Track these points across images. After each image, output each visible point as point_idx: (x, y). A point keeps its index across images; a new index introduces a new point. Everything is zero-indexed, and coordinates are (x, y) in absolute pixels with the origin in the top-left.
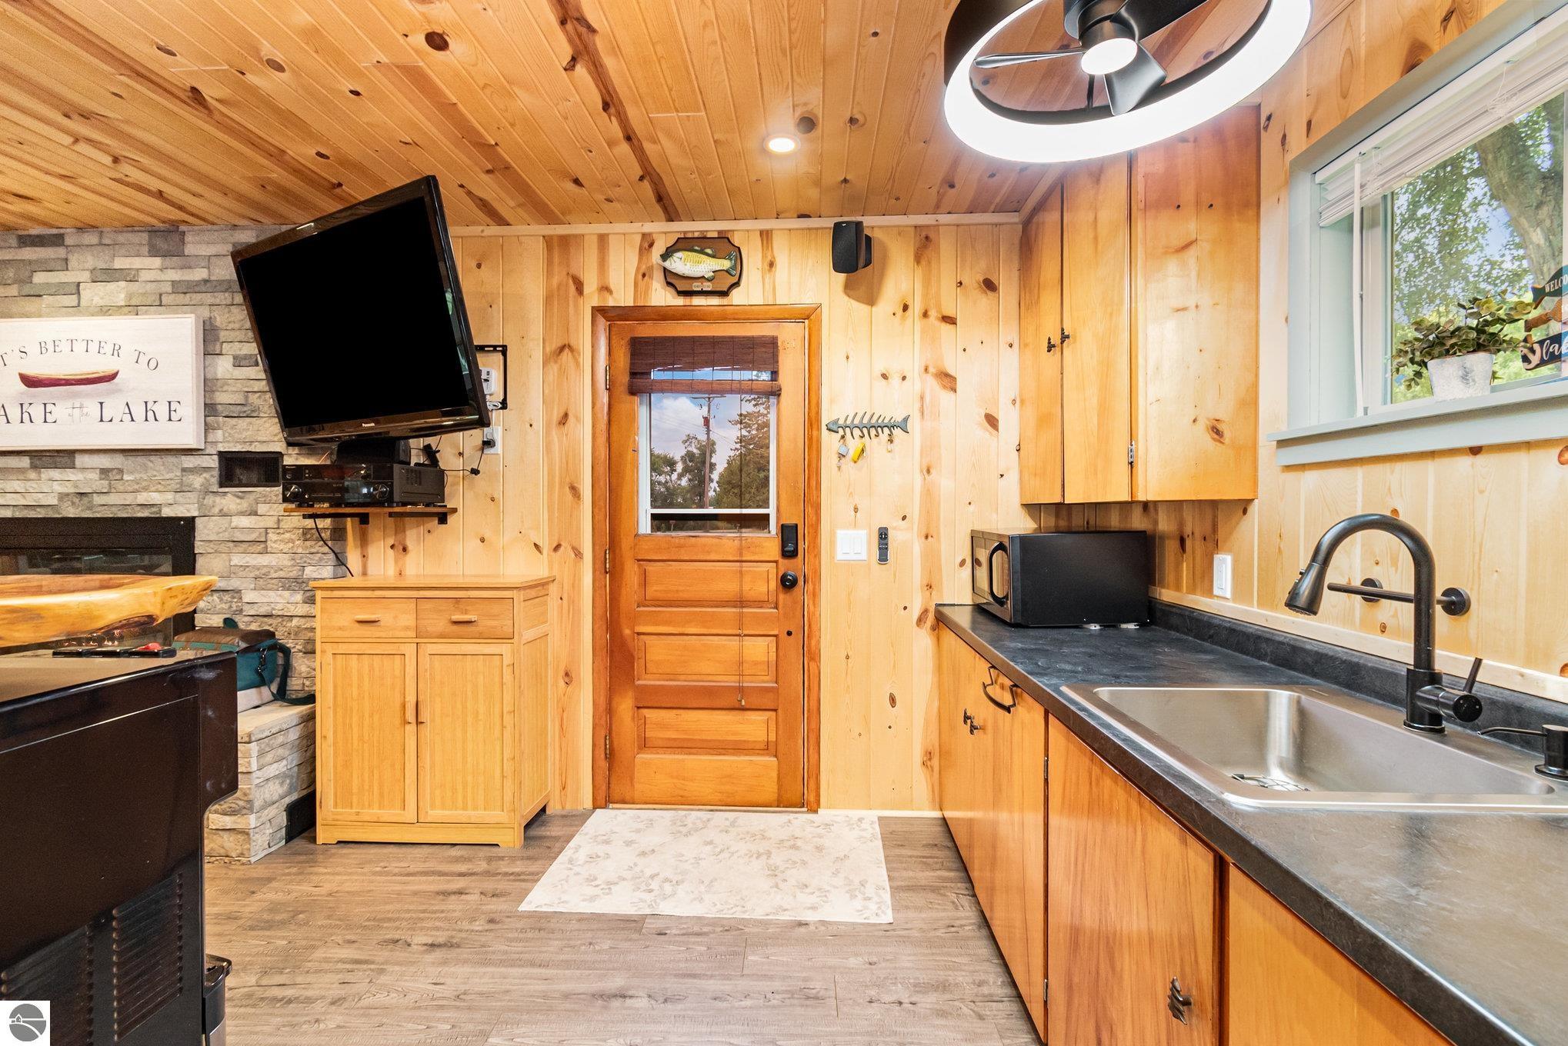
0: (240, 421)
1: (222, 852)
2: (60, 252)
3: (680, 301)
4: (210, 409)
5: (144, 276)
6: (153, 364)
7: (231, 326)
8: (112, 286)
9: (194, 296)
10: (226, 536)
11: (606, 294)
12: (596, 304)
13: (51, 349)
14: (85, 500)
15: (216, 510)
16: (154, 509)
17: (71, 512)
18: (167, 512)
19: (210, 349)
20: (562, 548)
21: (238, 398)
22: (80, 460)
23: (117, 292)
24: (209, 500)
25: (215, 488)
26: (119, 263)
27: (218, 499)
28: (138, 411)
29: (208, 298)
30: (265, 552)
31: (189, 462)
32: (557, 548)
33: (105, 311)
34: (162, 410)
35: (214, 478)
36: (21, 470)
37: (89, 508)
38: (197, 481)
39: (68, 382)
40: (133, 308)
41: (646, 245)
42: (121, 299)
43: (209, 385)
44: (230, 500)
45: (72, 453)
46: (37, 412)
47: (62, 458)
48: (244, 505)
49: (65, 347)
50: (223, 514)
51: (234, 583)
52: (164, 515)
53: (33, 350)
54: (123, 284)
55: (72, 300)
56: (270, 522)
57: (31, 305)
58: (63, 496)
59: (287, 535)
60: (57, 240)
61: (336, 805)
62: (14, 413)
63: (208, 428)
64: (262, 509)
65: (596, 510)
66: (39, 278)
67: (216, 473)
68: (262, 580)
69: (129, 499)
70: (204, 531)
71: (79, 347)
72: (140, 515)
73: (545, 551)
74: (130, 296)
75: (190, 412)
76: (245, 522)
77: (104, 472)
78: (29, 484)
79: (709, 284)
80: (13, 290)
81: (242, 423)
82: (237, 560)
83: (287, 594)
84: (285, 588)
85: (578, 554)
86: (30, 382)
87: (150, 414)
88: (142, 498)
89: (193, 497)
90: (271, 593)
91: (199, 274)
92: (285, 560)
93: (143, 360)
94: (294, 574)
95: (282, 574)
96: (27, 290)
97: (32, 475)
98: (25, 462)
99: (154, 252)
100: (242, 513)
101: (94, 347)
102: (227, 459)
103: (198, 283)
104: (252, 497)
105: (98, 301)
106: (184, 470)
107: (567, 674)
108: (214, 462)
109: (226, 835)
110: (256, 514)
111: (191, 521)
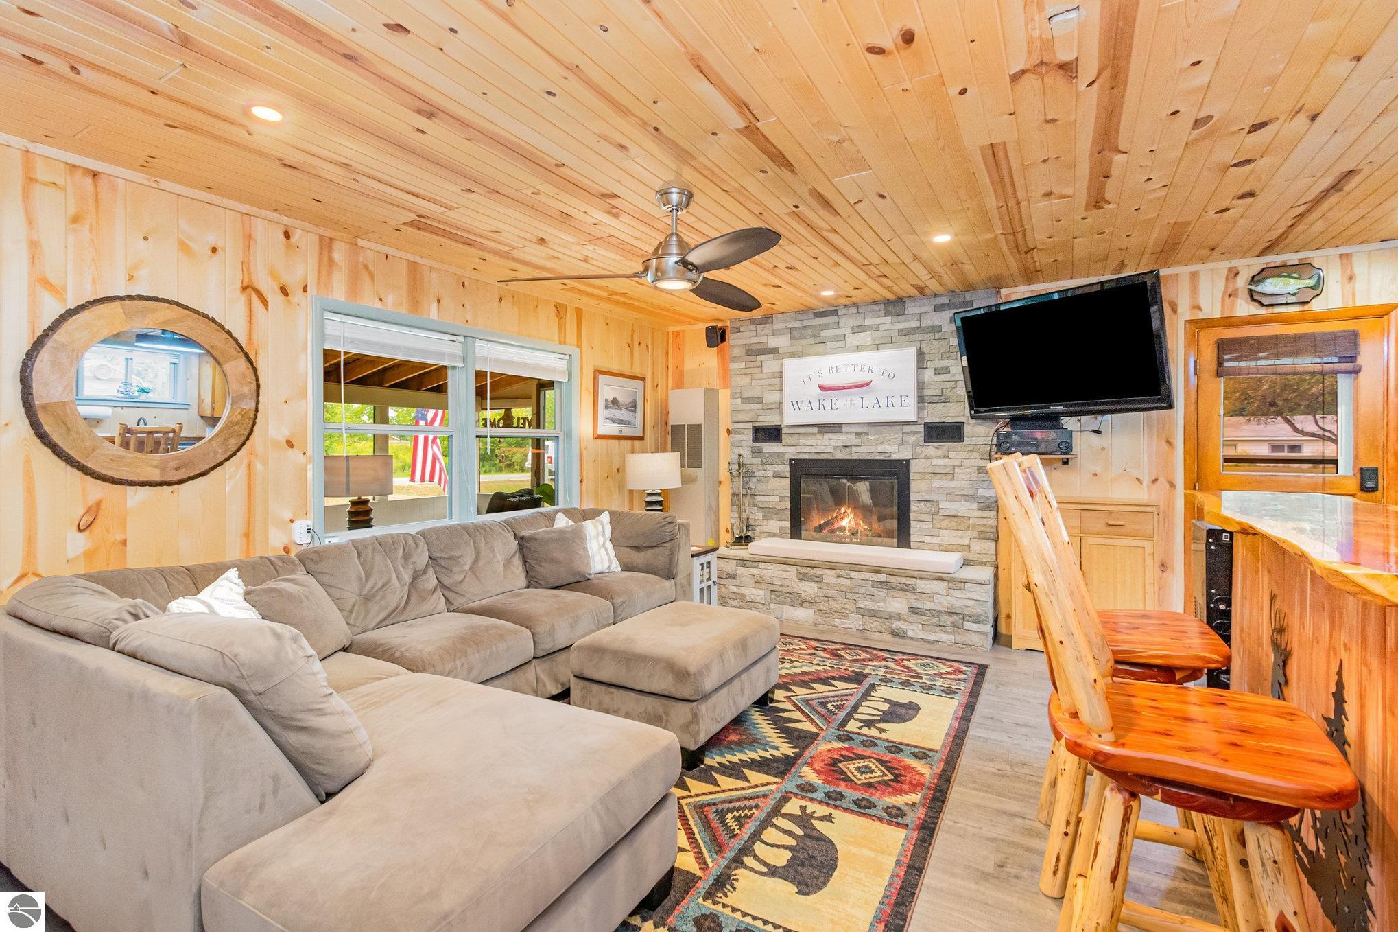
0: (939, 404)
1: (971, 643)
2: (835, 319)
3: (1263, 311)
4: (921, 399)
5: (882, 328)
6: (892, 376)
7: (932, 352)
8: (863, 334)
9: (911, 336)
10: (930, 470)
11: (1198, 311)
12: (1188, 318)
13: (835, 371)
14: (847, 449)
15: (923, 455)
16: (886, 455)
17: (839, 456)
18: (894, 457)
19: (921, 365)
20: (1159, 481)
21: (939, 392)
22: (845, 429)
23: (866, 337)
24: (919, 450)
25: (923, 443)
26: (868, 322)
27: (924, 449)
28: (883, 402)
29: (920, 337)
30: (953, 479)
31: (907, 429)
32: (1155, 481)
33: (859, 349)
34: (896, 401)
35: (921, 437)
36: (814, 434)
37: (849, 454)
38: (912, 439)
39: (844, 388)
40: (876, 346)
41: (1232, 275)
42: (869, 341)
43: (921, 386)
44: (932, 449)
45: (840, 425)
46: (827, 404)
47: (835, 428)
48: (940, 452)
49: (842, 369)
50: (927, 458)
51: (933, 497)
52: (892, 458)
53: (825, 371)
54: (869, 333)
55: (841, 344)
56: (957, 463)
57: (821, 348)
58: (835, 448)
59: (967, 470)
60: (835, 312)
61: (1024, 628)
62: (815, 405)
63: (920, 409)
64: (951, 455)
65: (1187, 456)
66: (824, 333)
67: (923, 435)
68: (950, 496)
69: (872, 449)
70: (915, 468)
71: (850, 369)
72: (878, 458)
73: (1145, 483)
74: (874, 339)
75: (912, 401)
76: (941, 462)
77: (857, 434)
78: (818, 441)
79: (1294, 297)
80: (811, 341)
81: (940, 406)
82: (936, 484)
83: (967, 504)
84: (965, 501)
85: (1172, 485)
86: (823, 388)
87: (890, 403)
88: (880, 449)
89: (909, 448)
90: (958, 503)
91: (915, 324)
92: (966, 485)
93: (886, 374)
94: (971, 493)
95: (964, 492)
96: (818, 340)
97: (819, 436)
98: (815, 430)
99: (887, 314)
100: (939, 457)
101: (858, 368)
102: (929, 427)
103: (914, 329)
104: (945, 448)
105: (855, 343)
106: (903, 433)
107: (1163, 565)
108: (921, 428)
109: (973, 634)
110: (947, 457)
111: (908, 461)
